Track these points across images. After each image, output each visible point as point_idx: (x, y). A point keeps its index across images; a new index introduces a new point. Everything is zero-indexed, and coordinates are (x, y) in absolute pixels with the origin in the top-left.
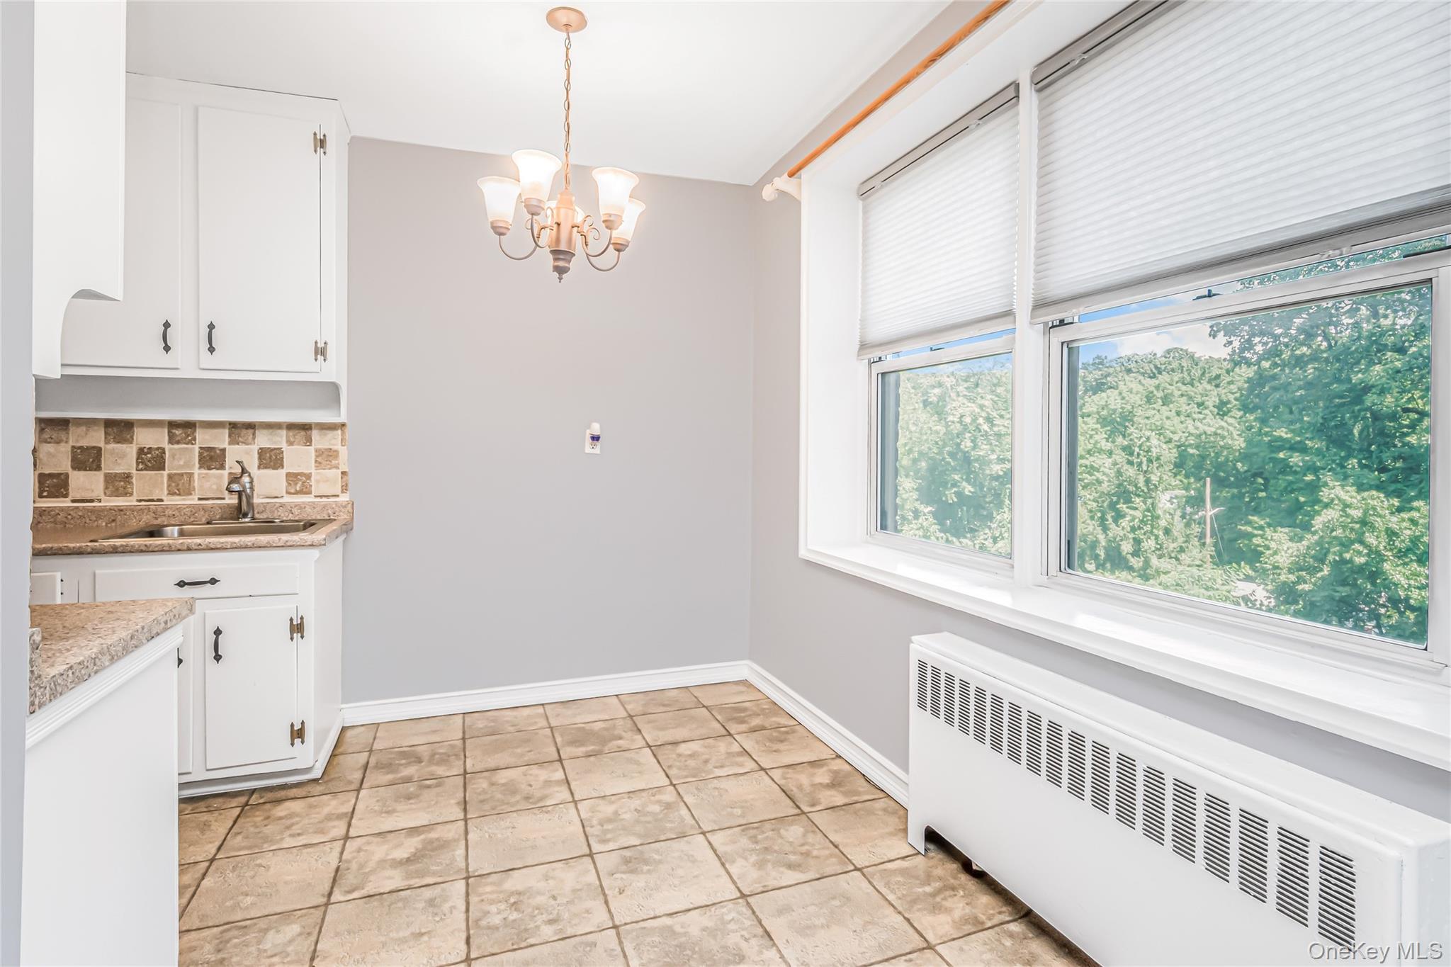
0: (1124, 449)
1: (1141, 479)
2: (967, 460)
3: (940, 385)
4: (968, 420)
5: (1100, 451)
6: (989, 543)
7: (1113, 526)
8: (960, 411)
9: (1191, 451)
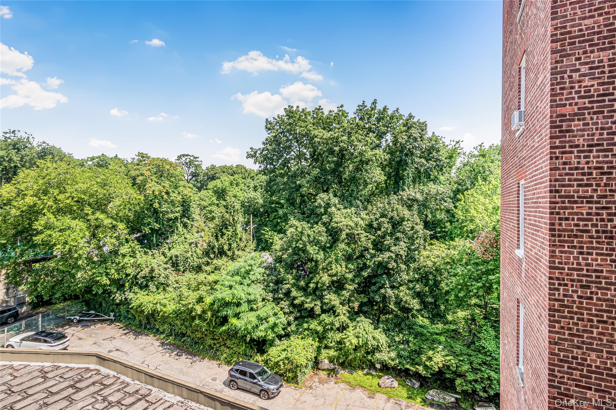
0: (224, 206)
1: (231, 219)
2: (156, 212)
3: (142, 175)
4: (157, 193)
5: (214, 204)
6: (166, 251)
7: (221, 239)
8: (153, 188)
9: (246, 204)
